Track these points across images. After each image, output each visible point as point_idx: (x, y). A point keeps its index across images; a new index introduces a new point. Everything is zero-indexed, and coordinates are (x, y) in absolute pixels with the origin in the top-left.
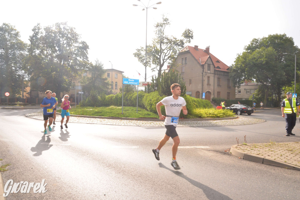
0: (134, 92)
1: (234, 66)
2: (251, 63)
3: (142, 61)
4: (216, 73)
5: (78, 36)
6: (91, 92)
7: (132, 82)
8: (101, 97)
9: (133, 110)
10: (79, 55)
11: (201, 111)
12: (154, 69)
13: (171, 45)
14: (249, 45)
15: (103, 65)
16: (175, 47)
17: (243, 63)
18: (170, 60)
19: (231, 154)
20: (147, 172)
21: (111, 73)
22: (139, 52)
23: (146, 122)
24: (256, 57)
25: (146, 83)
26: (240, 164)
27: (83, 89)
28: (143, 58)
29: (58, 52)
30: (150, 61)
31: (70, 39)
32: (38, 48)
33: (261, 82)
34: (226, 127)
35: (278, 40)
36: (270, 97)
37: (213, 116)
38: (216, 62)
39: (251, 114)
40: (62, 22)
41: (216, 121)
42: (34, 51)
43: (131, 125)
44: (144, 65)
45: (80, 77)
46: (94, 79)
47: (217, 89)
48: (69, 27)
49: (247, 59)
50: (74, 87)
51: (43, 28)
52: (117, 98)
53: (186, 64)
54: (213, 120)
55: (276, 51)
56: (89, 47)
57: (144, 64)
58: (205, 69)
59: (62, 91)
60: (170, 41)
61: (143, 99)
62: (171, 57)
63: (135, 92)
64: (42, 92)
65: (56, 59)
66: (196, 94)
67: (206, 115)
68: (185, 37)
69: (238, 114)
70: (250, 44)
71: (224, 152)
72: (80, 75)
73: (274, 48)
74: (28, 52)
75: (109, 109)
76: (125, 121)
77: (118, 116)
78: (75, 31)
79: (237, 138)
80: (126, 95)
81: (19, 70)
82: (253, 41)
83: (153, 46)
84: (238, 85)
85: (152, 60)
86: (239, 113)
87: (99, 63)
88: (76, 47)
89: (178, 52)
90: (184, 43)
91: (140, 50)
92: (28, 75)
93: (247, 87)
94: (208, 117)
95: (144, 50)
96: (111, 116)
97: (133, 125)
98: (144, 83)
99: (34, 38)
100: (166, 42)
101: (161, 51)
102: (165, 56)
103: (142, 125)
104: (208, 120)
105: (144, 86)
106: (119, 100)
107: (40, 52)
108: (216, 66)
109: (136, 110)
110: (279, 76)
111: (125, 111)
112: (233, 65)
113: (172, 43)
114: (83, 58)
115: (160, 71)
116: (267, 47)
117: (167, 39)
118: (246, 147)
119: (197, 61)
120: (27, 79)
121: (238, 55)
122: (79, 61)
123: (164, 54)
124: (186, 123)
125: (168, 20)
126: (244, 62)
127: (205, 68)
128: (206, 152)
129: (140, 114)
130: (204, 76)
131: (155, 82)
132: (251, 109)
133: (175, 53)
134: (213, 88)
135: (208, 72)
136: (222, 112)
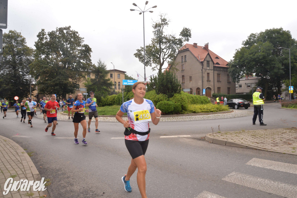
1: (233, 61)
2: (248, 58)
3: (143, 61)
4: (216, 69)
5: (81, 40)
7: (131, 82)
8: (104, 97)
10: (82, 58)
11: (197, 107)
12: (155, 69)
13: (170, 44)
14: (247, 40)
15: (105, 66)
16: (174, 46)
17: (241, 58)
18: (170, 58)
19: (205, 139)
21: (113, 73)
22: (139, 52)
24: (253, 52)
27: (87, 91)
28: (143, 58)
29: (62, 56)
30: (150, 61)
31: (74, 43)
32: (43, 53)
33: (260, 76)
35: (275, 34)
37: (207, 111)
38: (215, 58)
39: (248, 108)
40: (65, 27)
41: (209, 116)
42: (40, 56)
45: (84, 79)
46: (97, 80)
47: (217, 85)
49: (244, 53)
50: (78, 89)
51: (47, 33)
52: (119, 98)
53: (185, 61)
54: (207, 114)
55: (273, 46)
56: (92, 50)
57: (144, 64)
58: (204, 66)
59: (68, 93)
60: (168, 40)
62: (171, 56)
64: (49, 95)
65: (61, 63)
66: (197, 91)
67: (200, 111)
68: (183, 36)
69: (234, 108)
70: (248, 39)
71: (200, 139)
72: (84, 77)
73: (271, 42)
75: (112, 108)
78: (77, 34)
80: (127, 95)
81: (26, 75)
82: (251, 36)
83: (152, 46)
84: (237, 80)
85: (152, 60)
86: (236, 107)
87: (102, 64)
88: (79, 50)
89: (177, 51)
90: (183, 41)
91: (140, 50)
92: (35, 79)
93: (247, 82)
94: (202, 112)
95: (144, 50)
99: (39, 44)
100: (165, 42)
101: (161, 51)
102: (165, 55)
104: (203, 115)
107: (45, 56)
108: (215, 62)
110: (277, 69)
112: (231, 60)
113: (171, 42)
114: (86, 60)
115: (160, 70)
116: (265, 41)
117: (166, 38)
119: (197, 58)
120: (34, 83)
121: (236, 51)
122: (83, 64)
123: (164, 53)
124: (180, 118)
125: (166, 20)
127: (204, 65)
130: (203, 73)
132: (247, 103)
133: (175, 51)
134: (213, 84)
135: (207, 69)
136: (215, 107)
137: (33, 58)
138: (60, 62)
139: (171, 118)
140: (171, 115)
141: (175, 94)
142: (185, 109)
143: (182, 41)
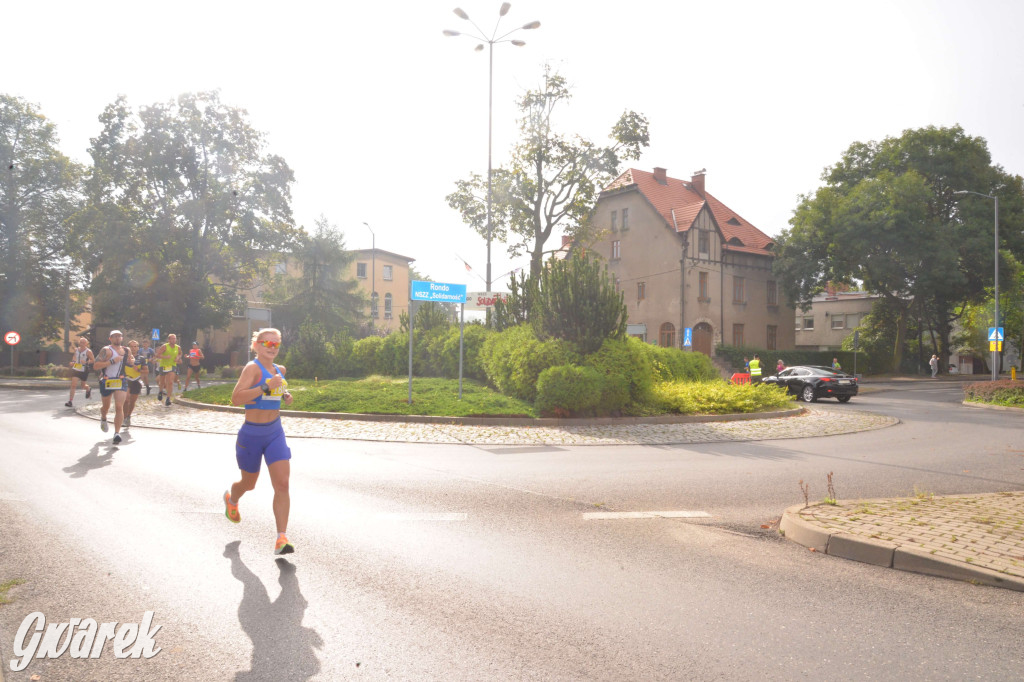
0: (448, 328)
1: (790, 235)
2: (845, 224)
3: (476, 222)
4: (729, 261)
5: (256, 138)
6: (302, 328)
7: (442, 292)
8: (337, 345)
9: (446, 388)
10: (260, 204)
11: (680, 390)
12: (518, 250)
13: (575, 166)
14: (839, 165)
15: (341, 236)
16: (588, 174)
17: (819, 224)
18: (571, 217)
19: (784, 535)
20: (496, 604)
21: (369, 263)
22: (465, 190)
23: (490, 430)
24: (861, 205)
25: (491, 297)
26: (815, 569)
27: (273, 320)
28: (478, 213)
29: (188, 193)
30: (502, 223)
31: (231, 148)
32: (119, 178)
33: (881, 290)
34: (767, 443)
35: (935, 146)
36: (912, 341)
37: (721, 408)
38: (729, 222)
39: (848, 398)
40: (201, 91)
41: (729, 425)
42: (106, 188)
43: (440, 440)
44: (484, 237)
45: (263, 276)
46: (311, 284)
47: (732, 314)
48: (226, 108)
49: (831, 209)
50: (242, 314)
51: (136, 111)
52: (392, 349)
53: (624, 229)
54: (721, 421)
55: (931, 186)
56: (295, 175)
57: (483, 232)
58: (690, 248)
59: (202, 328)
60: (569, 152)
61: (481, 350)
62: (574, 208)
63: (452, 329)
64: (131, 331)
65: (182, 217)
66: (662, 334)
67: (695, 405)
68: (621, 140)
69: (804, 401)
70: (842, 161)
71: (758, 529)
72: (265, 272)
73: (922, 173)
74: (86, 192)
75: (364, 385)
76: (420, 429)
77: (394, 410)
78: (246, 120)
79: (801, 483)
80: (421, 339)
81: (54, 256)
82: (852, 150)
83: (511, 170)
84: (803, 301)
85: (510, 218)
86: (808, 395)
87: (330, 228)
88: (249, 174)
89: (598, 190)
90: (619, 159)
91: (468, 184)
92: (86, 271)
93: (834, 308)
94: (703, 410)
95: (481, 184)
96: (369, 411)
97: (447, 441)
98: (483, 297)
99: (107, 146)
100: (558, 158)
101: (540, 188)
102: (554, 204)
103: (478, 441)
104: (703, 422)
105: (484, 306)
106: (398, 356)
107: (126, 191)
108: (728, 237)
109: (457, 390)
110: (943, 267)
111: (418, 393)
112: (784, 232)
113: (578, 159)
114: (275, 213)
115: (537, 255)
116: (900, 169)
117: (561, 145)
118: (833, 513)
119: (664, 220)
120: (80, 286)
121: (801, 199)
122: (263, 225)
123: (552, 197)
124: (627, 432)
125: (562, 82)
126: (824, 221)
127: (691, 244)
128: (699, 531)
129: (470, 402)
130: (687, 271)
131: (520, 292)
132: (848, 382)
133: (589, 192)
134: (719, 313)
135: (701, 257)
136: (749, 394)
137: (82, 197)
138: (179, 215)
139: (593, 429)
140: (593, 420)
141: (605, 341)
142: (641, 397)
143: (616, 157)
